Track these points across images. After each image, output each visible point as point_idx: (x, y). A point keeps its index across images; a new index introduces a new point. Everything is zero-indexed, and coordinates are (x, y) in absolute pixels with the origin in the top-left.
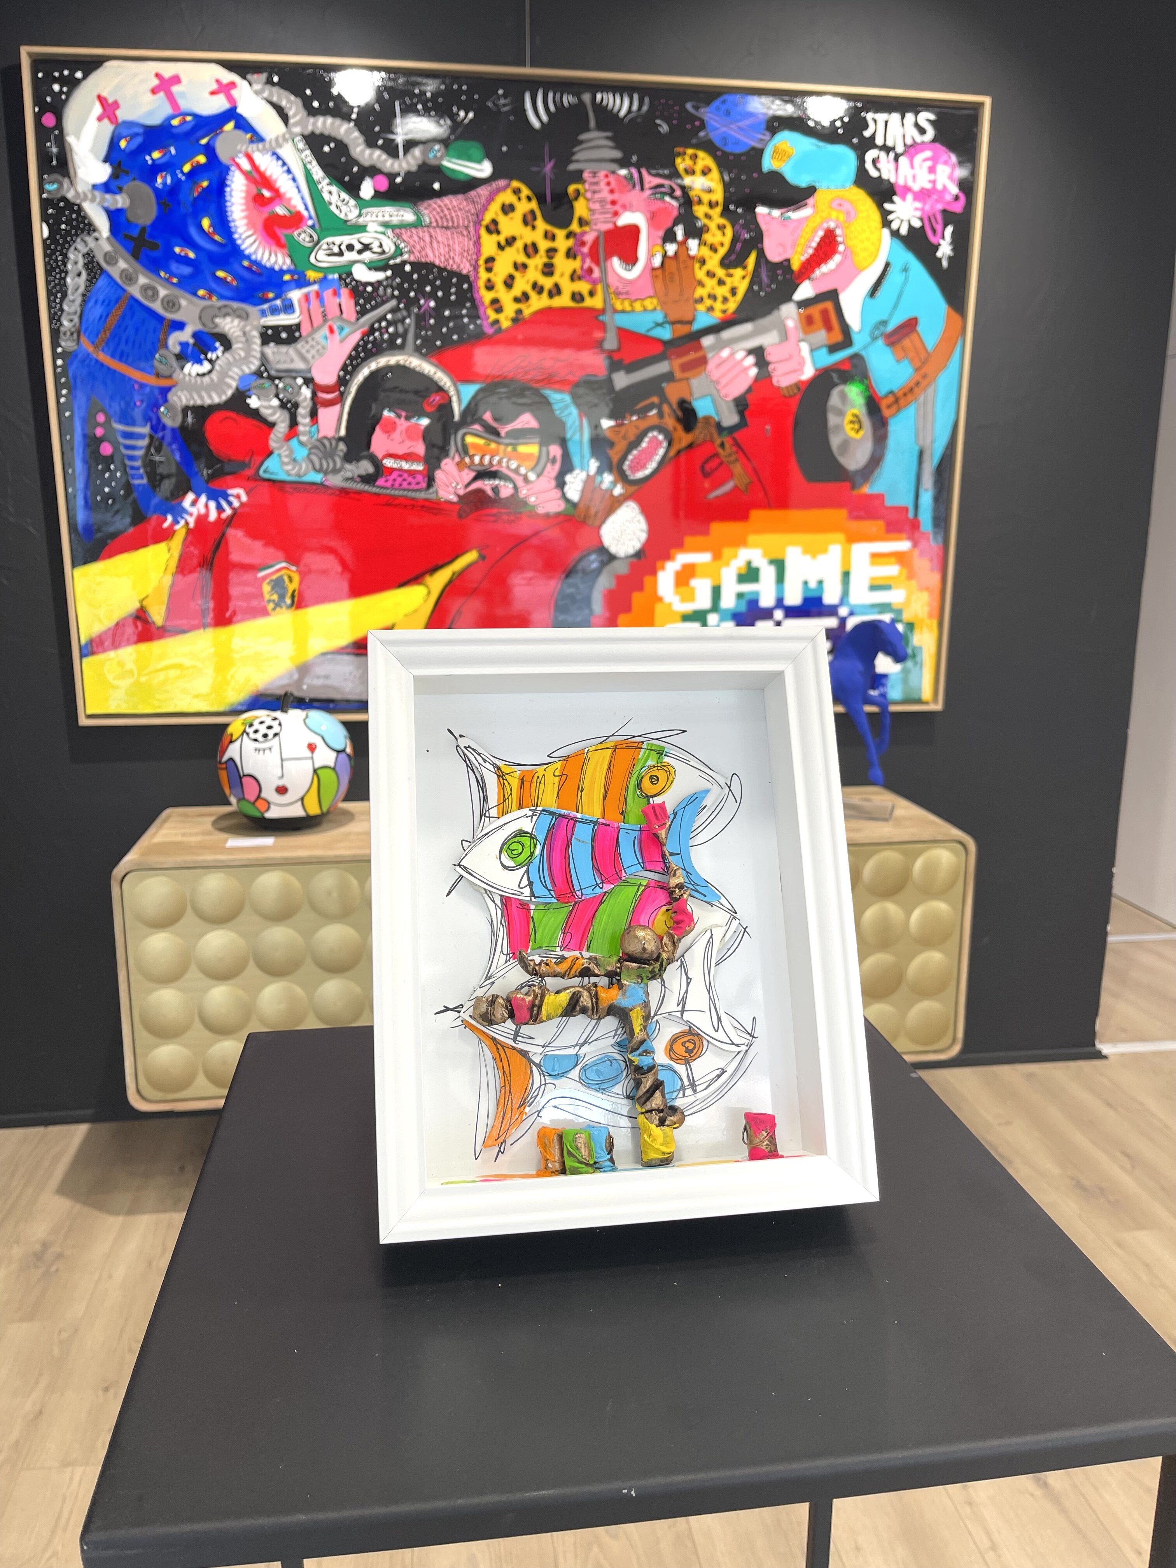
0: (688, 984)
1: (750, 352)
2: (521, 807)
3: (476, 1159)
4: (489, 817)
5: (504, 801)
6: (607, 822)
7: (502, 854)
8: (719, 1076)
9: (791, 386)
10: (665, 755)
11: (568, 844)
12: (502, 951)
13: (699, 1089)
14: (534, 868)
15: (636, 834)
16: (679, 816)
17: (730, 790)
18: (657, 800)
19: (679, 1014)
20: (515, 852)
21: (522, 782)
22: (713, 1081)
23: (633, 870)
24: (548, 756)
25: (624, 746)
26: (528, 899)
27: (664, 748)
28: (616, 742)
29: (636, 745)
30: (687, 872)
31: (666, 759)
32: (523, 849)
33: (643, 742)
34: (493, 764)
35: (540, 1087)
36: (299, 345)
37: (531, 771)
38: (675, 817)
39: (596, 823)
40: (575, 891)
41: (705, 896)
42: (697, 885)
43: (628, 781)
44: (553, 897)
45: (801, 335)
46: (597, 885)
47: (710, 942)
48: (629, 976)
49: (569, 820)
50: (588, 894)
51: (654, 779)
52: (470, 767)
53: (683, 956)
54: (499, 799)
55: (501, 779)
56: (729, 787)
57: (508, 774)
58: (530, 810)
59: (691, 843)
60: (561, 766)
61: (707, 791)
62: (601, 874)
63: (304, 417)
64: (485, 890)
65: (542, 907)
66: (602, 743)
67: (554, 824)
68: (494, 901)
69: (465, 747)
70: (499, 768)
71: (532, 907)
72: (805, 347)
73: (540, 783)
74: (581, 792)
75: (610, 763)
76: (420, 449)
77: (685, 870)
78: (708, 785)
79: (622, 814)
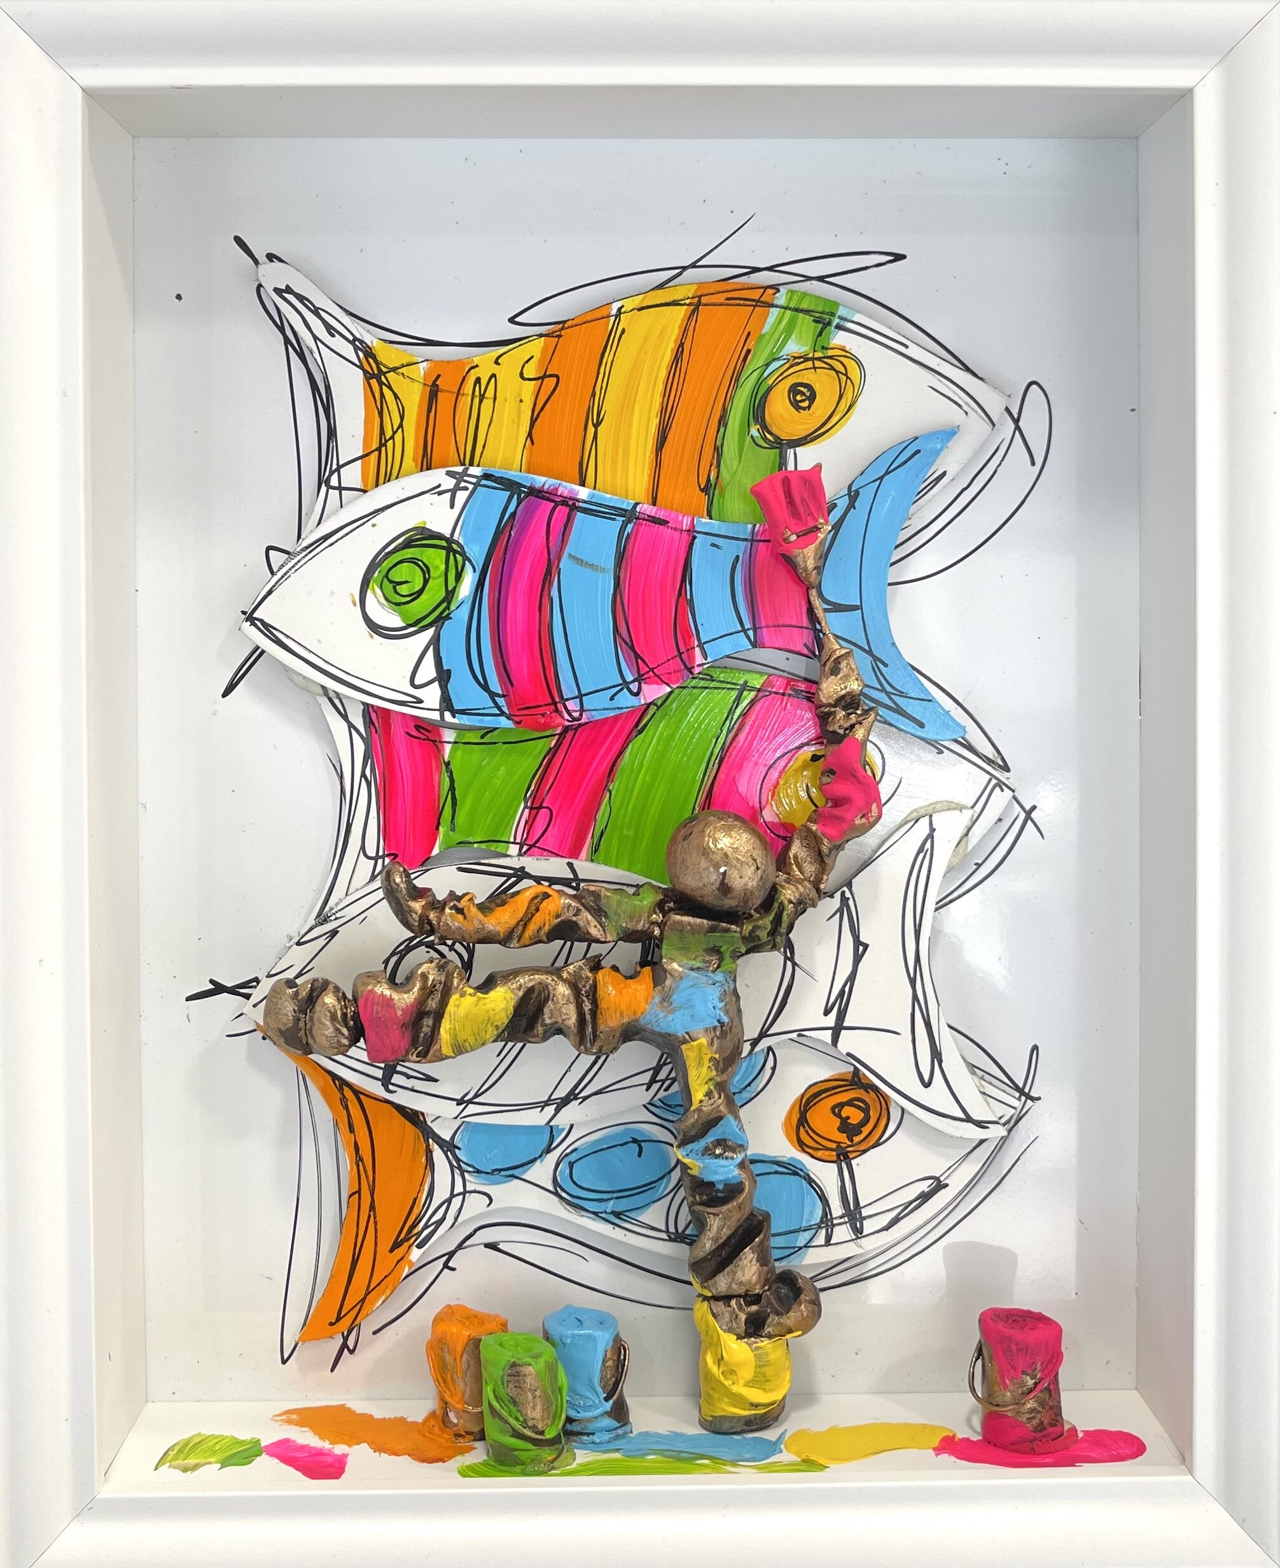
0: (857, 959)
2: (426, 463)
3: (284, 1362)
4: (340, 488)
5: (382, 444)
6: (661, 515)
7: (369, 593)
8: (925, 1197)
10: (839, 327)
11: (549, 572)
12: (363, 848)
13: (869, 1226)
14: (454, 631)
15: (740, 548)
16: (862, 503)
17: (1018, 428)
18: (804, 458)
19: (827, 1036)
20: (404, 589)
21: (433, 392)
22: (908, 1209)
23: (725, 647)
24: (512, 320)
25: (721, 298)
26: (435, 716)
27: (836, 304)
28: (700, 284)
29: (755, 295)
30: (876, 659)
31: (840, 339)
32: (426, 582)
33: (776, 288)
34: (354, 341)
35: (449, 1201)
37: (458, 363)
38: (851, 505)
39: (629, 515)
40: (564, 700)
41: (922, 725)
42: (902, 694)
43: (729, 399)
44: (502, 713)
46: (625, 684)
47: (926, 848)
48: (685, 949)
49: (557, 504)
50: (598, 707)
51: (803, 396)
52: (293, 345)
53: (849, 885)
54: (366, 440)
55: (374, 382)
56: (1016, 421)
57: (394, 369)
58: (449, 474)
59: (893, 574)
60: (544, 352)
61: (949, 434)
62: (637, 656)
64: (323, 687)
65: (473, 737)
66: (661, 286)
67: (513, 514)
68: (345, 717)
69: (277, 291)
70: (369, 353)
71: (449, 736)
73: (482, 397)
74: (596, 426)
75: (682, 345)
77: (869, 652)
78: (953, 415)
79: (707, 489)
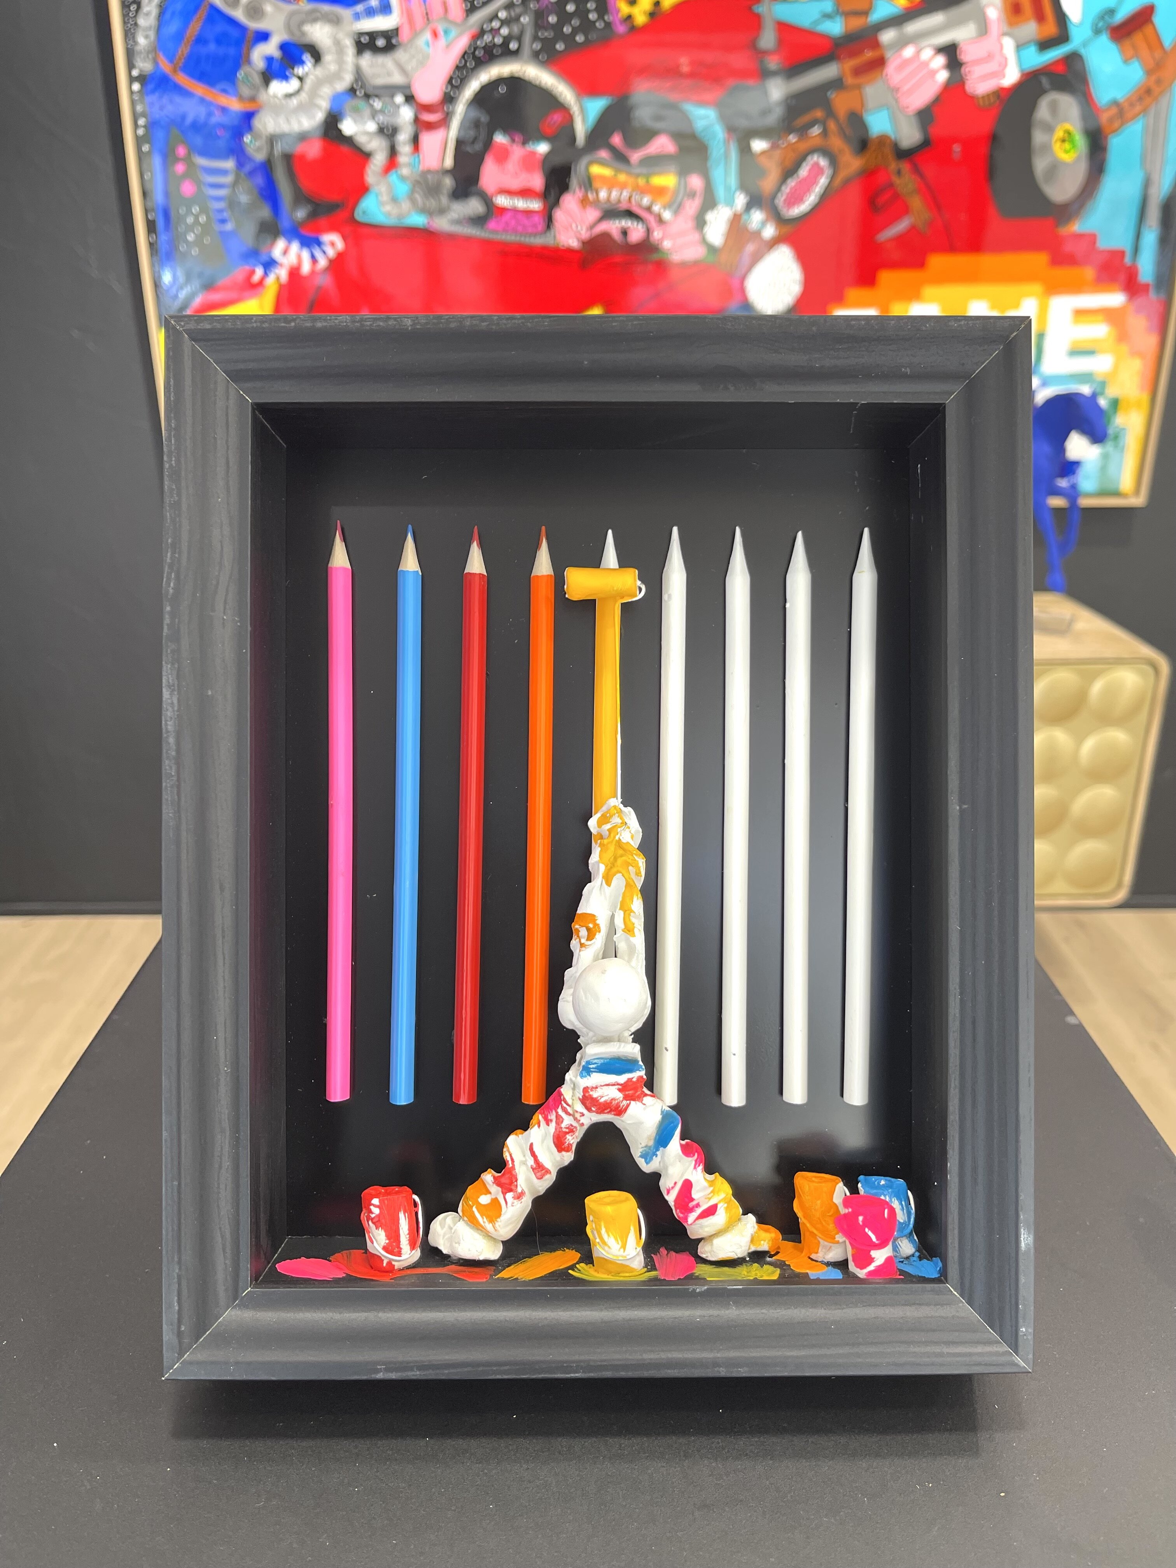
1: (941, 50)
9: (988, 95)
36: (400, 55)
45: (1005, 28)
63: (404, 144)
72: (1009, 45)
76: (537, 181)
